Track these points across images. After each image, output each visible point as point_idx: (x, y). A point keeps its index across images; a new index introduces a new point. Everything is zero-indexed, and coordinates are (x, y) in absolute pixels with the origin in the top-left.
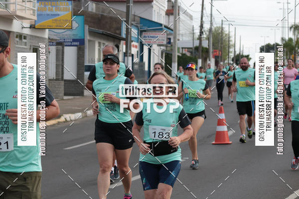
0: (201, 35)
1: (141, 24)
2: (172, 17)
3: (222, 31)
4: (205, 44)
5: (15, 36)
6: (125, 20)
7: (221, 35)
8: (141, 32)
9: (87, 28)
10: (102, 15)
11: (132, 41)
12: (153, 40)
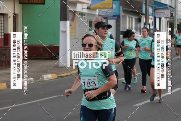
1: (154, 5)
2: (173, 1)
5: (78, 14)
6: (145, 2)
9: (122, 8)
11: (149, 16)
12: (162, 15)
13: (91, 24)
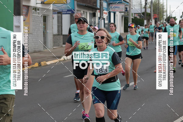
0: (146, 5)
3: (158, 3)
4: (148, 11)
5: (32, 8)
7: (158, 5)
8: (109, 4)
9: (76, 3)
12: (117, 9)
13: (45, 19)
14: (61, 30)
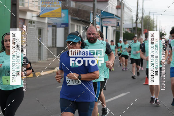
0: (137, 21)
2: (120, 10)
3: (149, 18)
4: (139, 26)
5: (28, 21)
6: (92, 12)
7: (148, 20)
8: (101, 19)
9: (70, 17)
10: (79, 9)
11: (96, 24)
12: (109, 23)
13: (40, 31)
14: (55, 43)
